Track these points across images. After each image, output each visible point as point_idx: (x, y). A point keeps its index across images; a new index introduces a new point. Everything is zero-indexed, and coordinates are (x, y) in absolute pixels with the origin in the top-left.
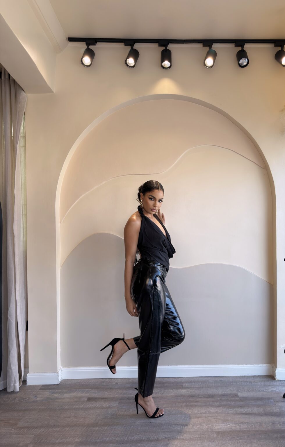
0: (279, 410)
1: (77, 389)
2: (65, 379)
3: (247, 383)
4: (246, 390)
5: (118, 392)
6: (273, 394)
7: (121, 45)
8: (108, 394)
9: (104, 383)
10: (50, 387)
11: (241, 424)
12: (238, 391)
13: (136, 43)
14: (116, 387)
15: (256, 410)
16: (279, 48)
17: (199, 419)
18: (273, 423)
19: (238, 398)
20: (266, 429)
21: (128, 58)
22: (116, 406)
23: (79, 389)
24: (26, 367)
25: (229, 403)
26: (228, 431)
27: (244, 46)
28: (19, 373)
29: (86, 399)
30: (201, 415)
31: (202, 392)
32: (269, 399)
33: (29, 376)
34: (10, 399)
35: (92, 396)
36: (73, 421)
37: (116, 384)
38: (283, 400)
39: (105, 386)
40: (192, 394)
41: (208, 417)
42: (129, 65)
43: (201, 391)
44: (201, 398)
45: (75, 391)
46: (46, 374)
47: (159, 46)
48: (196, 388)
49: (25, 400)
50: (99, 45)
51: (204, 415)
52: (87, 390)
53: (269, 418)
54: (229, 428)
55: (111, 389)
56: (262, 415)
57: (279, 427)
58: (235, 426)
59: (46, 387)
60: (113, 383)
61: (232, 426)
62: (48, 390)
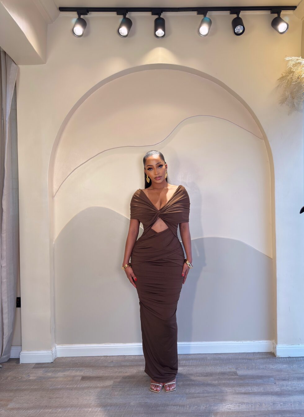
0: (280, 389)
1: (71, 368)
2: (60, 357)
3: (247, 360)
4: (245, 368)
5: (113, 370)
6: (273, 372)
7: (114, 14)
8: (103, 373)
9: (99, 361)
10: (43, 366)
11: (241, 404)
12: (237, 368)
13: (128, 12)
14: (112, 365)
15: (256, 389)
16: (276, 15)
17: (197, 399)
18: (274, 403)
19: (238, 377)
20: (266, 410)
21: (120, 27)
23: (73, 367)
25: (228, 382)
26: (226, 412)
27: (240, 14)
29: (80, 378)
30: (198, 394)
31: (199, 370)
32: (269, 377)
33: (22, 354)
34: (2, 379)
35: (87, 375)
36: (65, 402)
37: (111, 362)
39: (100, 364)
40: (189, 372)
41: (206, 397)
42: (121, 34)
44: (199, 376)
46: (39, 352)
47: (152, 14)
48: (194, 365)
49: (17, 379)
51: (201, 395)
52: (81, 368)
53: (269, 397)
54: (228, 409)
55: (106, 367)
56: (262, 395)
57: (280, 407)
58: (233, 406)
59: (39, 366)
60: (109, 361)
61: (231, 406)
62: (41, 369)
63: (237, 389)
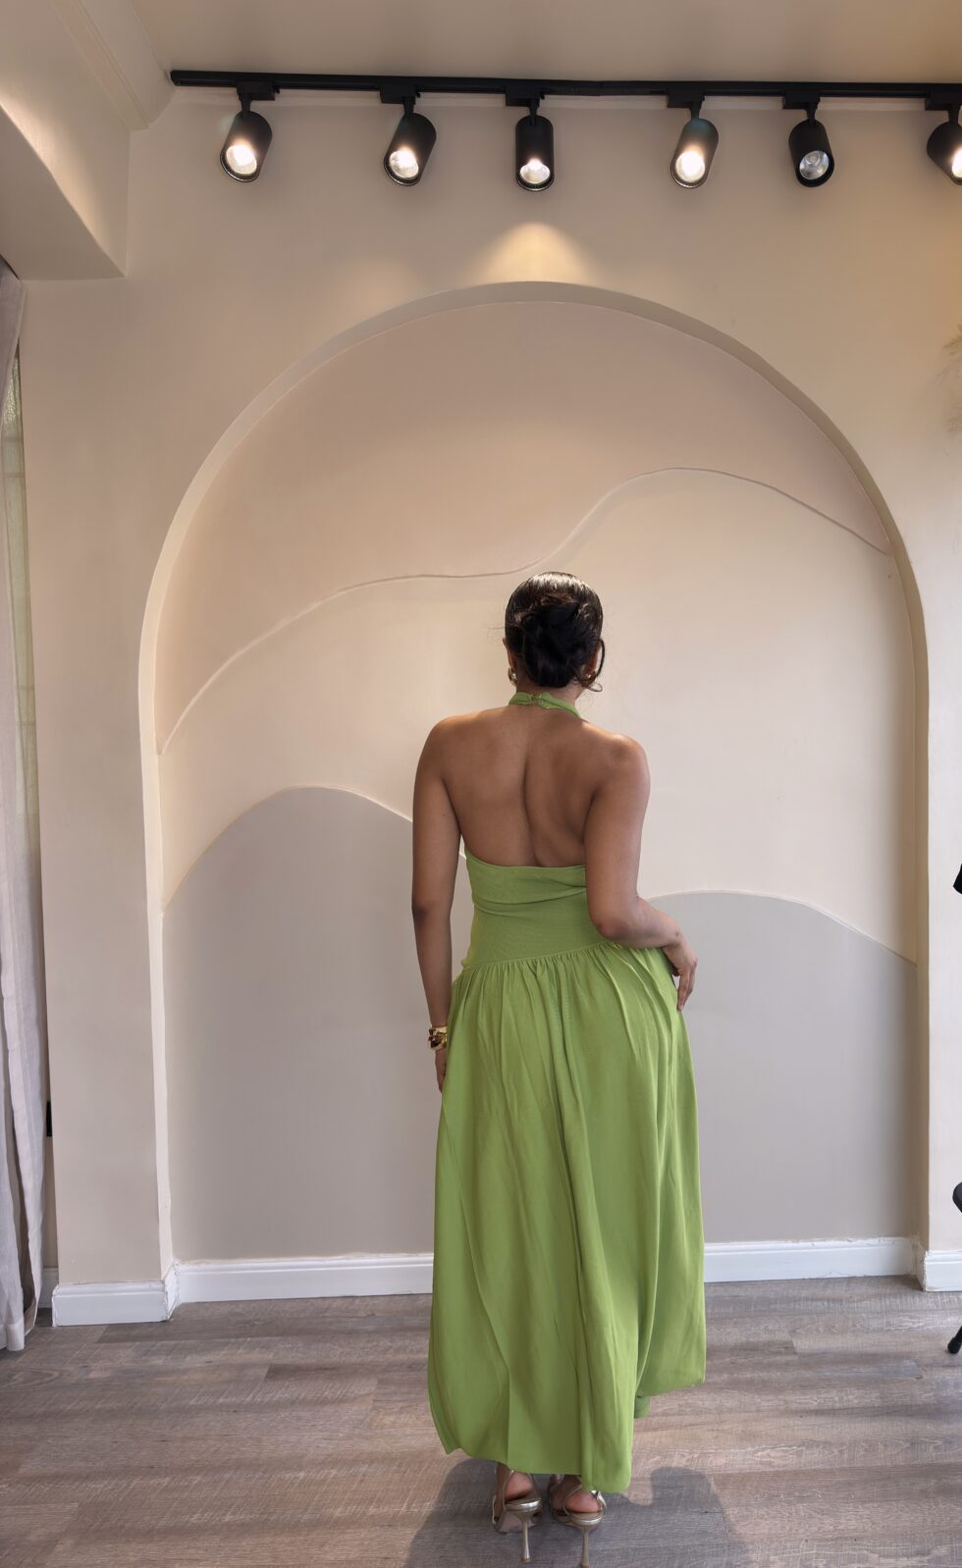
0: (934, 1395)
1: (230, 1338)
2: (190, 1304)
3: (826, 1303)
4: (821, 1329)
5: (375, 1343)
6: (913, 1340)
7: (369, 100)
8: (342, 1353)
9: (326, 1314)
10: (133, 1334)
11: (804, 1448)
12: (795, 1332)
13: (422, 94)
14: (370, 1328)
15: (856, 1398)
16: (943, 117)
17: (659, 1433)
18: (914, 1443)
19: (796, 1358)
20: (889, 1464)
21: (392, 148)
22: (368, 1395)
23: (237, 1337)
24: (50, 1262)
25: (762, 1375)
26: (757, 1473)
27: (816, 108)
28: (23, 1286)
29: (264, 1372)
30: (663, 1419)
32: (899, 1357)
33: (60, 1293)
35: (285, 1361)
36: (217, 1450)
37: (369, 1316)
38: (947, 1362)
39: (330, 1323)
41: (693, 1425)
42: (397, 174)
45: (227, 1344)
46: (120, 1287)
47: (510, 102)
49: (47, 1379)
50: (287, 98)
51: (674, 1419)
52: (267, 1338)
53: (900, 1424)
54: (761, 1463)
55: (351, 1333)
56: (875, 1416)
57: (934, 1454)
58: (782, 1454)
59: (120, 1333)
60: (359, 1315)
61: (772, 1455)
62: (128, 1344)
63: (793, 1398)
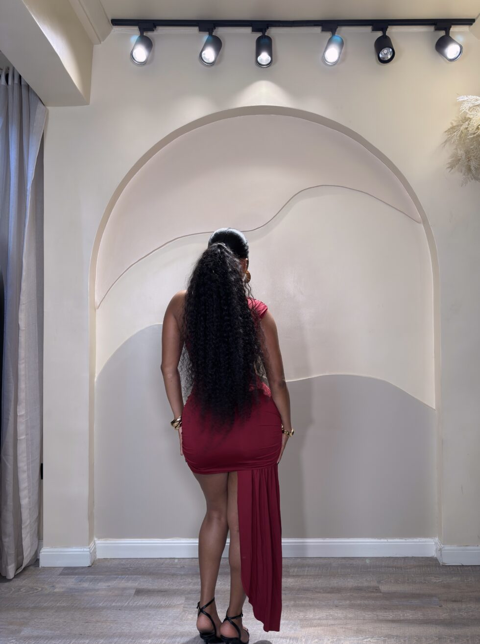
0: (449, 615)
1: (119, 575)
2: (101, 559)
3: (394, 569)
4: (392, 581)
5: (184, 580)
7: (194, 30)
8: (169, 584)
9: (162, 566)
10: (75, 572)
12: (380, 582)
13: (216, 28)
14: (182, 573)
15: (411, 615)
16: (443, 33)
17: (317, 628)
19: (381, 594)
21: (204, 49)
22: (181, 604)
23: (122, 575)
24: (41, 537)
25: (365, 602)
27: (387, 30)
29: (133, 592)
30: (319, 621)
31: (321, 583)
32: (430, 596)
33: (44, 552)
34: (12, 590)
35: (143, 587)
36: (110, 628)
37: (181, 567)
39: (164, 570)
40: (305, 586)
41: (333, 625)
42: (205, 61)
43: (319, 581)
44: (319, 592)
45: (117, 578)
46: (70, 549)
47: (254, 30)
48: (311, 575)
49: (36, 591)
50: (161, 31)
51: (324, 622)
52: (135, 576)
53: (432, 628)
55: (173, 575)
56: (420, 624)
58: (376, 641)
59: (69, 571)
60: (177, 567)
62: (73, 576)
63: (381, 614)
